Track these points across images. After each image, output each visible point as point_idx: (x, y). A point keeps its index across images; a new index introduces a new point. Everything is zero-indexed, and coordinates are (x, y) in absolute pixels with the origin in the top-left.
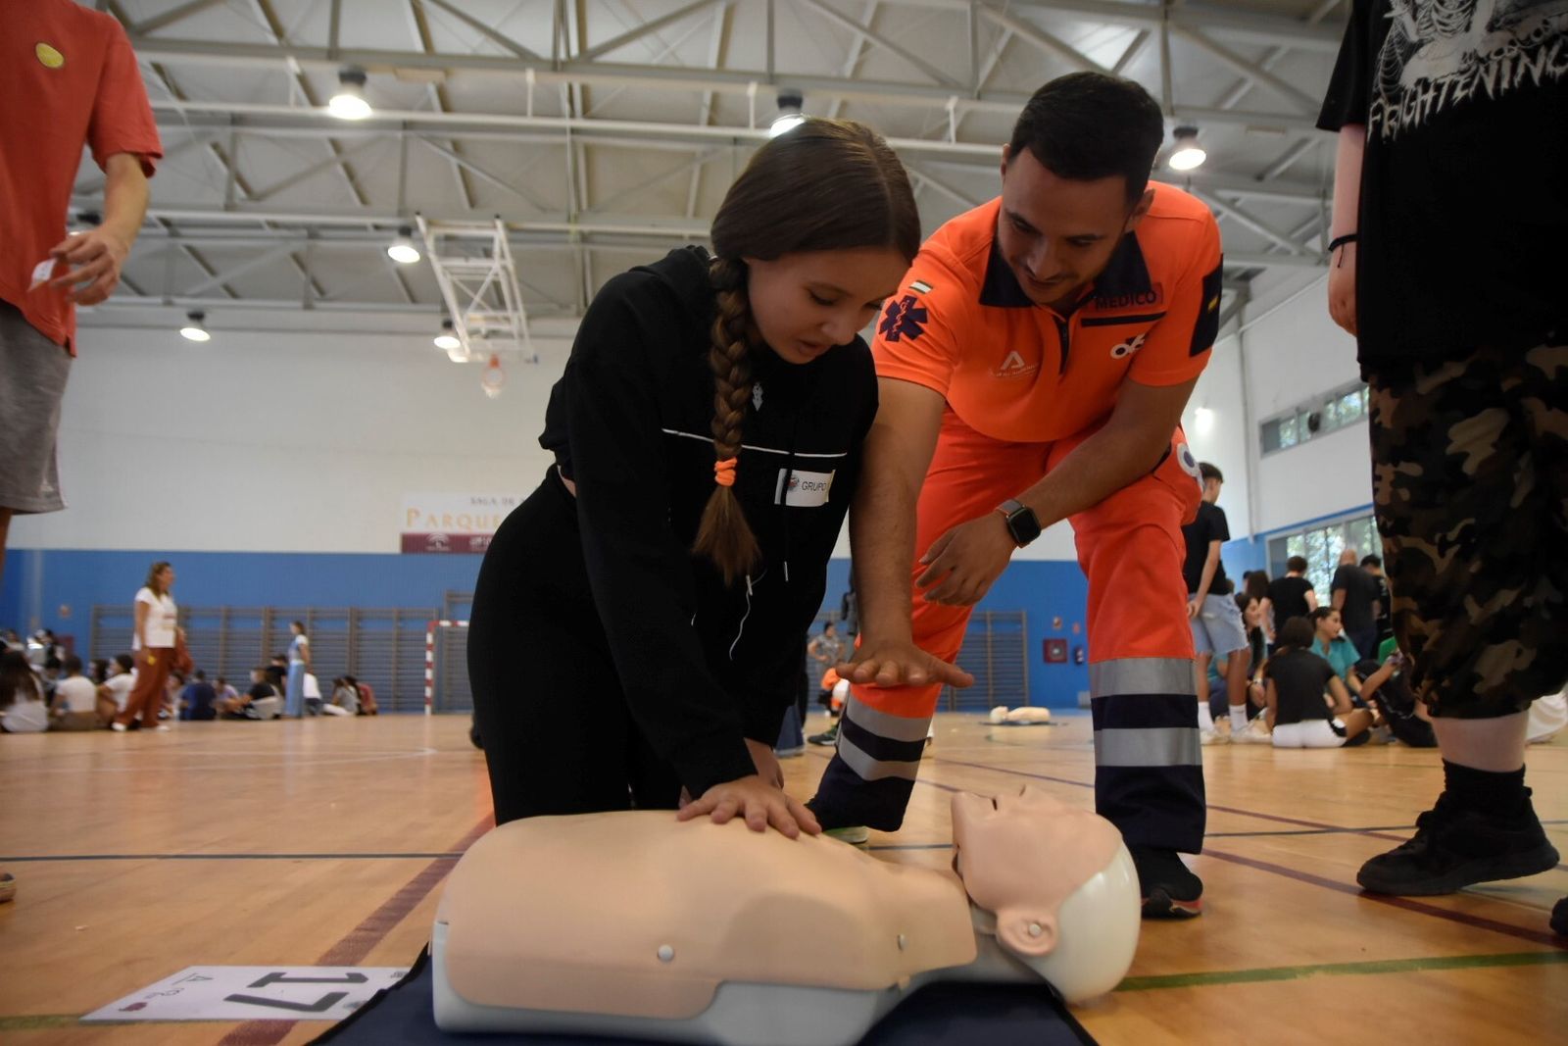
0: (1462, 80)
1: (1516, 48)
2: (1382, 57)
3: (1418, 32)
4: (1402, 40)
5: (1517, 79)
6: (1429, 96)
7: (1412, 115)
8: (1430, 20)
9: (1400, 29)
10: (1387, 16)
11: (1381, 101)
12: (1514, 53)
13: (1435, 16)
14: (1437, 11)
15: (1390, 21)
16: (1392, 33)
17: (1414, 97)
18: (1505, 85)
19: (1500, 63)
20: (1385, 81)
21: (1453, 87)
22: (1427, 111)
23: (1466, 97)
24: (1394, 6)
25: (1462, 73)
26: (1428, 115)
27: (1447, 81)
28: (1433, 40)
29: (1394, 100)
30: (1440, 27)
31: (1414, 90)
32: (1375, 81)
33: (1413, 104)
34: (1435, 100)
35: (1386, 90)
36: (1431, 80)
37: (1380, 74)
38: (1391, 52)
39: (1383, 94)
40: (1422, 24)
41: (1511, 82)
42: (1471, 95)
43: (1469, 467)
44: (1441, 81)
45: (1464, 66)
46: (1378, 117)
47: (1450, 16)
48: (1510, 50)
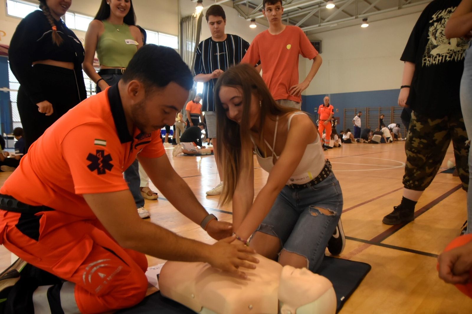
0: (448, 55)
1: (462, 51)
2: (427, 47)
3: (437, 43)
4: (432, 44)
5: (462, 58)
6: (440, 58)
7: (435, 61)
8: (439, 40)
9: (431, 41)
10: (428, 38)
11: (426, 58)
12: (462, 52)
13: (440, 39)
14: (441, 38)
15: (429, 39)
16: (429, 42)
17: (436, 57)
18: (459, 59)
19: (458, 54)
20: (427, 53)
21: (446, 56)
22: (440, 61)
23: (450, 60)
24: (430, 36)
25: (448, 53)
26: (440, 63)
27: (444, 55)
28: (440, 45)
29: (429, 57)
30: (441, 42)
31: (436, 56)
32: (425, 53)
33: (436, 59)
34: (442, 59)
35: (427, 55)
36: (440, 54)
37: (426, 51)
38: (429, 46)
39: (427, 56)
40: (438, 41)
41: (460, 58)
42: (451, 60)
43: (437, 142)
44: (443, 55)
45: (448, 52)
46: (425, 61)
47: (444, 40)
48: (461, 51)
